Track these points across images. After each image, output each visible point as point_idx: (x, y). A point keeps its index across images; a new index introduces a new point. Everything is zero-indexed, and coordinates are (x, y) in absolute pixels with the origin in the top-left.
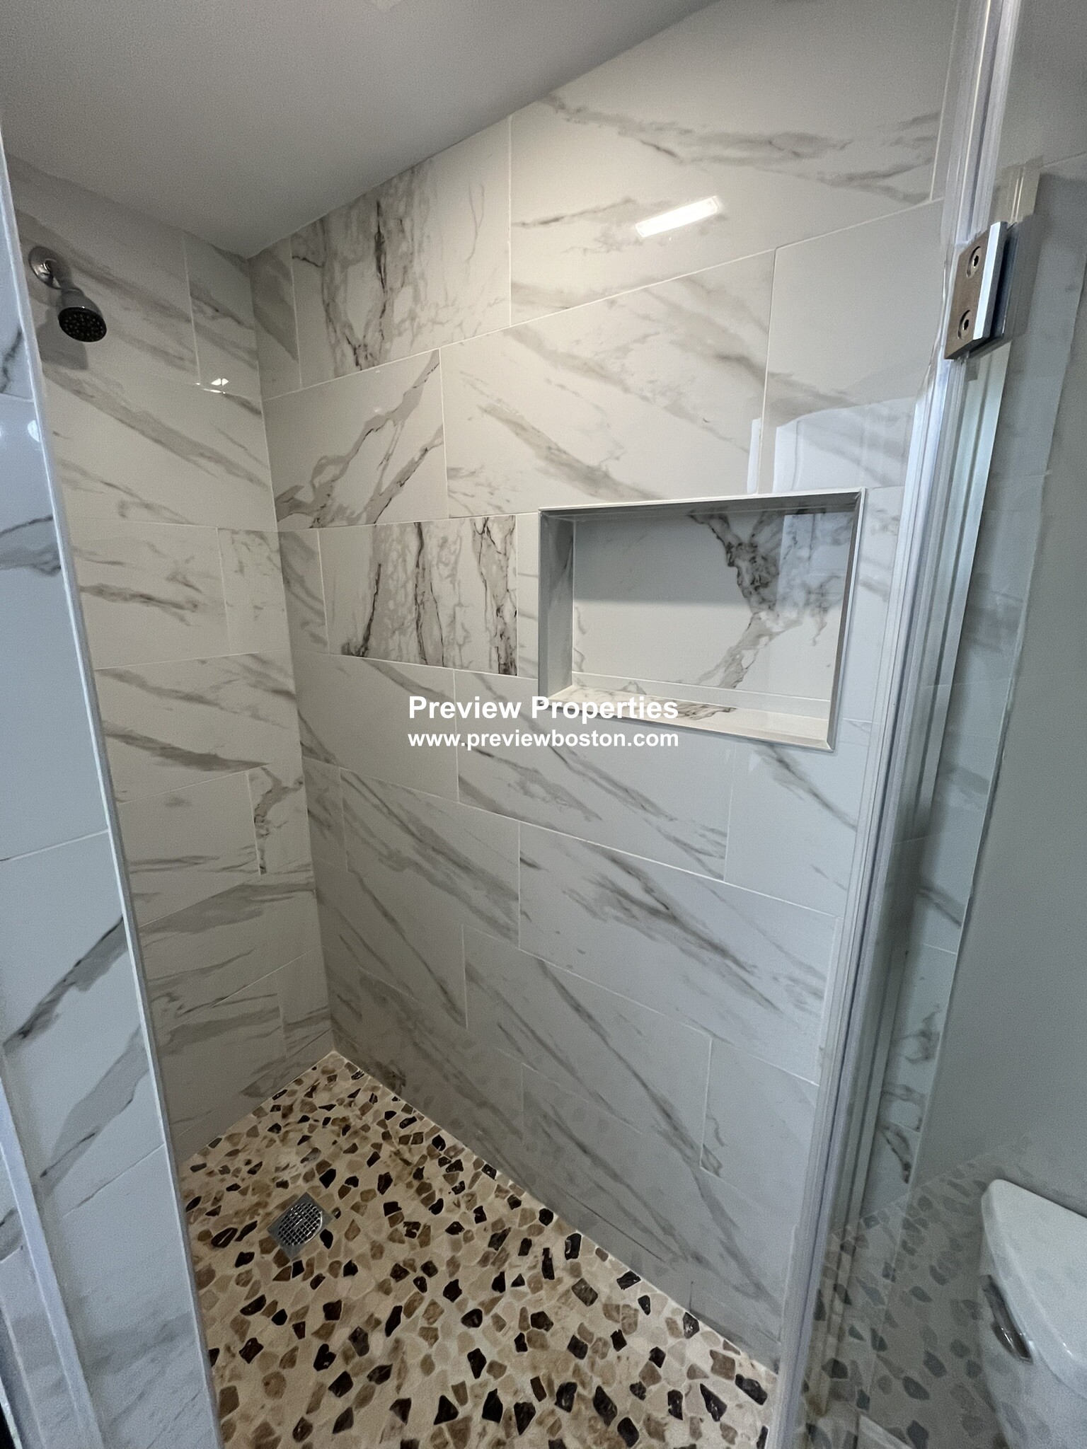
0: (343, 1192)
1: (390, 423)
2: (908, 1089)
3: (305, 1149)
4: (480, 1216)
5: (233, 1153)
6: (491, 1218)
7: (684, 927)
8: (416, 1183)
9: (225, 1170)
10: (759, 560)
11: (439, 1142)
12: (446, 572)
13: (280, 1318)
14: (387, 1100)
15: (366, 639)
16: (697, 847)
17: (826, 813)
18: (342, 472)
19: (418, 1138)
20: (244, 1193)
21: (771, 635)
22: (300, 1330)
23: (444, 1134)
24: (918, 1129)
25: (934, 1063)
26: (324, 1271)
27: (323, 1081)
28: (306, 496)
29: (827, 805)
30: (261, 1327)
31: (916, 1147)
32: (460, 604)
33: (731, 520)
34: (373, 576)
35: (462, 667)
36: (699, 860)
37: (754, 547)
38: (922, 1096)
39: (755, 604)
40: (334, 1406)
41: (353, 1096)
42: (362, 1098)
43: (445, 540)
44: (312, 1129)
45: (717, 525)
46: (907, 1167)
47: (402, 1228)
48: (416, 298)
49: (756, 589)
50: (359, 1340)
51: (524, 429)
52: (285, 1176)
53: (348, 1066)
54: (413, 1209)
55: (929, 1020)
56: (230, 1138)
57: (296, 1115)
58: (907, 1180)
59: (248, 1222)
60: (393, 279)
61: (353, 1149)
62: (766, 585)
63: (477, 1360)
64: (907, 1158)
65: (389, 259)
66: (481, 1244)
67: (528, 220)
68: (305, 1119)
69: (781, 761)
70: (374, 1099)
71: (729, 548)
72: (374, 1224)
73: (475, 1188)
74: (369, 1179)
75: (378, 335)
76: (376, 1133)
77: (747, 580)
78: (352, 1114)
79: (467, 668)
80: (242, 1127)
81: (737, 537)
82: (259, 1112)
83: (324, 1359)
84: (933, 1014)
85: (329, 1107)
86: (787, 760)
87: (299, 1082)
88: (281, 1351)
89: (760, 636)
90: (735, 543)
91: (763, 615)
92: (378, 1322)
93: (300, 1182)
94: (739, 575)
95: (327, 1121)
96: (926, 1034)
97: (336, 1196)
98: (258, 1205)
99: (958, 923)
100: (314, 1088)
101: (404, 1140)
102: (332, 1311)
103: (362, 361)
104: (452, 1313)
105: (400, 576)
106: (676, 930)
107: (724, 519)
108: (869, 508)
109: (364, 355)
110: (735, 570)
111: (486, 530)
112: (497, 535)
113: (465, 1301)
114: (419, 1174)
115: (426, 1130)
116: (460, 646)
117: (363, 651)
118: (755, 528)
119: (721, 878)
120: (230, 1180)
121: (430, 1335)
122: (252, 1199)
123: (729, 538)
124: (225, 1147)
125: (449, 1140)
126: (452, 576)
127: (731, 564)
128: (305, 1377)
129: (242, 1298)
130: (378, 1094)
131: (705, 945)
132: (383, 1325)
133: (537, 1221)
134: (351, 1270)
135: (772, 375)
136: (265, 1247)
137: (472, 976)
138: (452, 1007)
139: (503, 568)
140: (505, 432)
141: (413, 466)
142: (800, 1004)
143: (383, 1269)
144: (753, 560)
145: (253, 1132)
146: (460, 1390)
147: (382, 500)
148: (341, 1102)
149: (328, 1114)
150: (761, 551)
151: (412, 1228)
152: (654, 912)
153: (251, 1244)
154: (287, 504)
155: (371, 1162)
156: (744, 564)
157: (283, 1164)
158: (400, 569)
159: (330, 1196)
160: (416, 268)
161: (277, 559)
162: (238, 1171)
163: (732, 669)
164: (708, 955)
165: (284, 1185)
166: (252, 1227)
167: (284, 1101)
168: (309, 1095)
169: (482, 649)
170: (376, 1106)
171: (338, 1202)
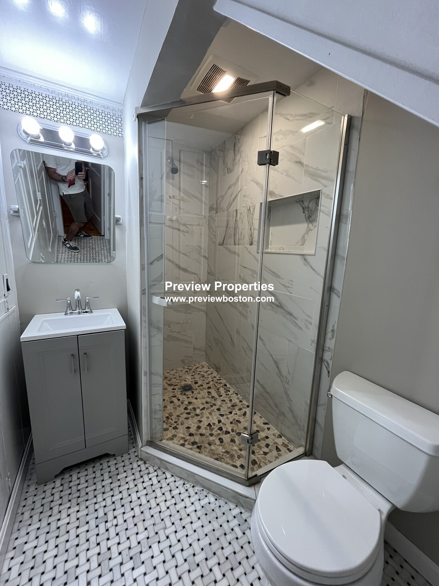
0: (199, 386)
1: (233, 186)
2: (329, 348)
3: (192, 377)
4: (231, 400)
5: (177, 373)
6: (233, 402)
7: (284, 309)
8: (217, 391)
9: (174, 375)
10: (309, 211)
11: (225, 385)
12: (241, 221)
13: (179, 400)
14: (215, 374)
15: (223, 241)
16: (287, 286)
17: (313, 272)
18: (223, 199)
19: (221, 383)
20: (177, 379)
21: (311, 230)
22: (182, 403)
23: (227, 384)
24: (331, 360)
25: (334, 339)
26: (190, 397)
27: (201, 367)
28: (215, 206)
29: (314, 270)
30: (175, 400)
31: (331, 365)
32: (243, 229)
33: (304, 202)
34: (227, 224)
35: (242, 245)
36: (287, 289)
37: (308, 207)
38: (332, 349)
39: (308, 222)
40: (185, 416)
41: (207, 371)
42: (209, 372)
43: (241, 213)
44: (195, 374)
45: (301, 203)
46: (329, 372)
47: (210, 396)
48: (240, 157)
49: (309, 218)
50: (194, 409)
51: (258, 184)
52: (187, 380)
53: (208, 366)
54: (214, 393)
55: (333, 326)
56: (176, 370)
57: (192, 371)
58: (329, 377)
59: (176, 384)
60: (236, 153)
61: (204, 380)
62: (310, 217)
63: (220, 422)
64: (329, 370)
65: (236, 149)
66: (229, 405)
67: (262, 137)
68: (194, 372)
69: (305, 259)
70: (212, 373)
71: (303, 208)
72: (204, 393)
73: (232, 396)
74: (206, 386)
75: (232, 166)
76: (210, 379)
77: (307, 216)
78: (206, 375)
79: (243, 245)
80: (180, 369)
81: (305, 206)
82: (184, 368)
83: (186, 409)
84: (334, 324)
85: (200, 372)
86: (306, 259)
87: (195, 366)
88: (177, 404)
89: (309, 231)
90: (305, 207)
91: (310, 225)
92: (199, 408)
93: (190, 382)
94: (305, 215)
95: (199, 374)
96: (333, 331)
97: (197, 386)
98: (180, 382)
99: (339, 297)
100: (198, 368)
101: (217, 383)
102: (190, 403)
103: (229, 172)
104: (218, 413)
105: (232, 224)
106: (282, 310)
107: (303, 201)
108: (323, 193)
109: (230, 171)
110: (304, 214)
111: (250, 209)
112: (252, 211)
113: (221, 412)
114: (218, 389)
115: (223, 382)
116: (242, 240)
117: (222, 244)
118: (309, 203)
119: (292, 294)
120: (174, 377)
121: (210, 414)
122: (178, 381)
123: (304, 206)
124: (175, 371)
125: (228, 386)
126: (242, 222)
127: (304, 212)
128: (182, 409)
129: (172, 394)
130: (213, 373)
131: (288, 313)
132: (201, 409)
133: (246, 406)
134: (196, 399)
135: (305, 165)
136: (179, 389)
137: (238, 332)
138: (233, 344)
139: (252, 218)
140: (255, 185)
141: (237, 195)
142: (307, 328)
143: (204, 401)
144: (308, 211)
145: (182, 371)
146: (214, 424)
147: (230, 205)
148: (204, 372)
149: (200, 373)
150: (310, 208)
151: (213, 397)
152: (278, 306)
153: (177, 387)
154: (211, 209)
155: (207, 384)
156: (306, 212)
157: (187, 378)
158: (232, 222)
159: (196, 386)
160: (241, 150)
161: (207, 223)
162: (176, 376)
163: (303, 240)
164: (288, 316)
165: (186, 381)
166: (177, 385)
167: (190, 368)
168: (196, 368)
169: (247, 240)
170: (212, 375)
171: (197, 388)
